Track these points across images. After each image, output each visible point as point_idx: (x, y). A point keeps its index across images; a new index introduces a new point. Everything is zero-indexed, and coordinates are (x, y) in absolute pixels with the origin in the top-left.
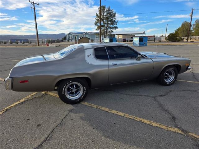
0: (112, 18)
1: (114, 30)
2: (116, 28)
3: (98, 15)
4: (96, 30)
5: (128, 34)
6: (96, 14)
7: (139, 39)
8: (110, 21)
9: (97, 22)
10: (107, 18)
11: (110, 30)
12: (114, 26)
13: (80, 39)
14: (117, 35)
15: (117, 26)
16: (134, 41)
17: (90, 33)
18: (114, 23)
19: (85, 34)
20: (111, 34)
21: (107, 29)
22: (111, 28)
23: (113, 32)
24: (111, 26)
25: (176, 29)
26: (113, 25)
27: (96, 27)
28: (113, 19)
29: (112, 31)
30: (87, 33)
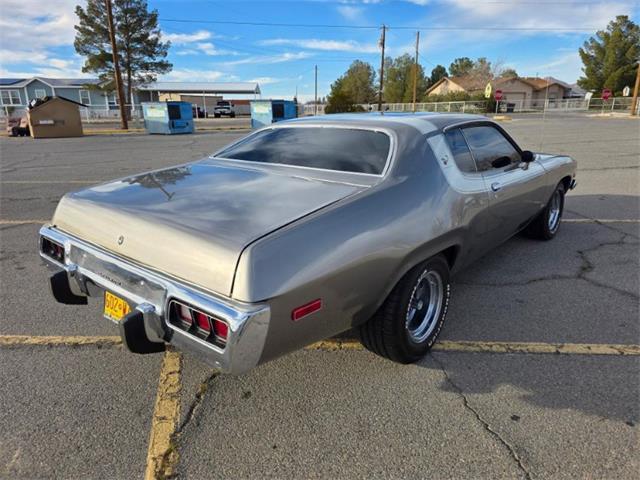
0: (143, 31)
1: (159, 77)
2: (164, 67)
3: (86, 12)
4: (85, 70)
5: (206, 92)
6: (78, 8)
7: (271, 108)
8: (138, 40)
9: (86, 41)
10: (126, 29)
11: (143, 74)
12: (158, 59)
13: (36, 105)
14: (162, 92)
15: (168, 59)
16: (254, 117)
17: (54, 81)
18: (157, 49)
19: (28, 86)
20: (149, 89)
21: (130, 71)
22: (145, 67)
23: (154, 80)
24: (147, 59)
25: (333, 83)
26: (151, 56)
27: (84, 60)
28: (148, 35)
29: (152, 80)
30: (35, 81)
